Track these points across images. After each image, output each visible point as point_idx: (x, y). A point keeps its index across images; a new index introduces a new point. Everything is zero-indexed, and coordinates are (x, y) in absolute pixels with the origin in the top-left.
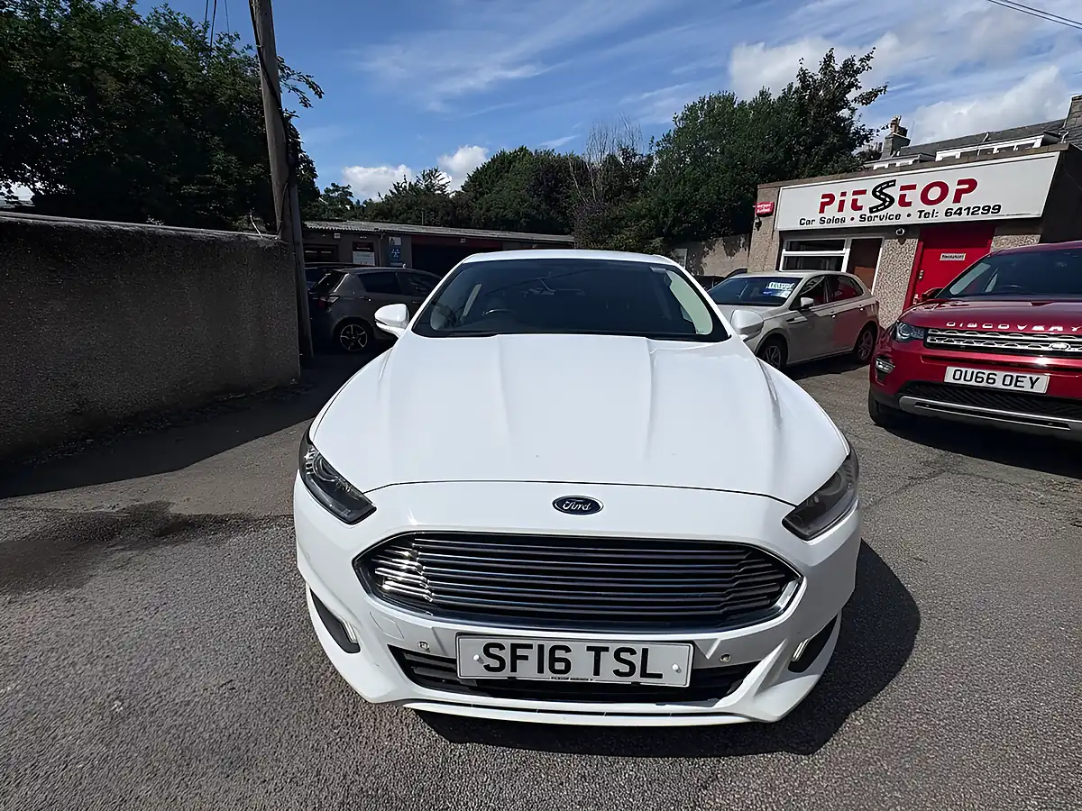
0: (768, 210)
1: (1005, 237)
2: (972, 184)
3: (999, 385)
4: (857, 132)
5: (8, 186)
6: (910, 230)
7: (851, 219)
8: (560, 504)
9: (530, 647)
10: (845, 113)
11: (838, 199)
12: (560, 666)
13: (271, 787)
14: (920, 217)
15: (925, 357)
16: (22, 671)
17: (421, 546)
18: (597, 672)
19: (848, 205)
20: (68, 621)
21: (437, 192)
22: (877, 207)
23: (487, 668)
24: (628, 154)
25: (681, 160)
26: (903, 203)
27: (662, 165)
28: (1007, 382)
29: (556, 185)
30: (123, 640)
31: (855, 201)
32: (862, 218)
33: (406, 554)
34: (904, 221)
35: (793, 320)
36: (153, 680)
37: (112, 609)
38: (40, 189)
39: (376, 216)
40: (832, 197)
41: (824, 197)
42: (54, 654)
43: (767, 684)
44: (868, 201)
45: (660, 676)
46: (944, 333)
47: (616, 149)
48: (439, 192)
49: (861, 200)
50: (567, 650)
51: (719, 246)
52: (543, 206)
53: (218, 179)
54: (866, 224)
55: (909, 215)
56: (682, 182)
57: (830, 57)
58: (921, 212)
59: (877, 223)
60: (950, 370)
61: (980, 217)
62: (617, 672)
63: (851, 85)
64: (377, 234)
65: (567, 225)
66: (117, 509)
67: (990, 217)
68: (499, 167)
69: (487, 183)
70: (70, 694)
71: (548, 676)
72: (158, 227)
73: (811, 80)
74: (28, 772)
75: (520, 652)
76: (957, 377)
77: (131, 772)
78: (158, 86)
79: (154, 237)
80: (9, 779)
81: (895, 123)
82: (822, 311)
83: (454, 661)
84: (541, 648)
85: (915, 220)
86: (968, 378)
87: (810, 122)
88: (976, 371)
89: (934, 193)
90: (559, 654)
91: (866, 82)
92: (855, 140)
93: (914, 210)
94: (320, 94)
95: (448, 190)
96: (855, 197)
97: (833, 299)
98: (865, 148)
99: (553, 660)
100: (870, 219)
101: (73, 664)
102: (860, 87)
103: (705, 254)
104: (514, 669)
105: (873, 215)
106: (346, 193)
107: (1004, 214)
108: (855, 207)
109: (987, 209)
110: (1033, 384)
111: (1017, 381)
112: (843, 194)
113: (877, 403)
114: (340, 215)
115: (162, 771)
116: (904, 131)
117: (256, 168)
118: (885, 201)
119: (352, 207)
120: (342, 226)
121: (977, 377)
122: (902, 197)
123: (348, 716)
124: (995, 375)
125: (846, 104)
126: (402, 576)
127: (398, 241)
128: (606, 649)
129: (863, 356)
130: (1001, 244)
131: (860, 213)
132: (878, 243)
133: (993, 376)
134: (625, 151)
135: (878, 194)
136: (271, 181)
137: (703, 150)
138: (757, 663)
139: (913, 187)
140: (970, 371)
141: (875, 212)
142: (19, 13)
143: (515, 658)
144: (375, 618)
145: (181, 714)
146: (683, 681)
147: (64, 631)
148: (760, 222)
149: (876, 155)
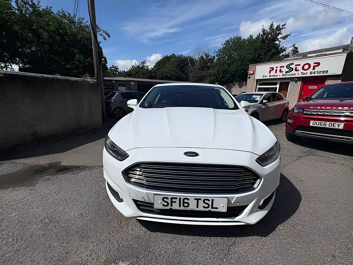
0: (253, 73)
1: (330, 81)
2: (319, 64)
3: (327, 126)
4: (281, 48)
5: (11, 65)
6: (299, 79)
7: (279, 75)
8: (186, 154)
9: (177, 198)
10: (277, 42)
11: (275, 69)
12: (186, 205)
13: (95, 244)
14: (302, 74)
15: (303, 118)
16: (17, 210)
17: (143, 167)
18: (197, 207)
19: (278, 71)
20: (31, 196)
21: (145, 68)
22: (288, 71)
23: (163, 205)
24: (207, 56)
25: (224, 57)
26: (296, 70)
27: (219, 59)
28: (330, 125)
29: (184, 66)
30: (48, 201)
31: (280, 70)
32: (283, 75)
33: (138, 169)
34: (297, 76)
35: (261, 107)
36: (58, 213)
37: (44, 193)
38: (21, 66)
39: (126, 76)
40: (273, 68)
41: (270, 68)
42: (27, 205)
43: (251, 212)
44: (285, 70)
45: (217, 208)
46: (309, 110)
47: (203, 54)
48: (146, 68)
49: (282, 69)
50: (188, 199)
51: (237, 85)
52: (180, 72)
53: (77, 63)
54: (284, 77)
55: (298, 74)
56: (225, 64)
57: (272, 25)
58: (302, 73)
59: (288, 76)
60: (312, 122)
61: (321, 74)
62: (204, 207)
63: (279, 34)
64: (126, 81)
65: (187, 79)
66: (45, 164)
67: (325, 74)
68: (166, 60)
69: (162, 65)
70: (32, 217)
71: (182, 208)
72: (59, 77)
73: (266, 32)
74: (20, 238)
75: (173, 200)
76: (314, 124)
77: (52, 239)
78: (59, 34)
79: (58, 79)
80: (14, 241)
81: (294, 45)
82: (270, 105)
83: (153, 204)
84: (180, 199)
85: (300, 75)
86: (317, 124)
87: (266, 45)
88: (320, 122)
89: (306, 67)
90: (186, 201)
91: (284, 33)
92: (281, 51)
93: (300, 72)
94: (109, 37)
95: (149, 67)
96: (281, 68)
97: (274, 101)
98: (284, 53)
99: (184, 203)
100: (285, 75)
101: (33, 208)
102: (282, 34)
103: (232, 87)
104: (171, 206)
105: (286, 74)
106: (117, 68)
107: (329, 74)
108: (281, 71)
109: (324, 72)
110: (339, 126)
111: (333, 125)
112: (277, 67)
113: (288, 133)
114: (115, 75)
115: (61, 239)
116: (297, 48)
117: (89, 59)
118: (290, 69)
119: (118, 73)
120: (115, 79)
121: (320, 124)
122: (296, 68)
123: (119, 224)
124: (326, 123)
125: (278, 40)
126: (137, 177)
127: (133, 83)
128: (200, 199)
129: (284, 120)
130: (329, 82)
131: (282, 73)
132: (288, 83)
133: (326, 124)
134: (206, 55)
135: (288, 67)
136: (94, 63)
137: (231, 54)
138: (248, 205)
139: (299, 65)
140: (318, 122)
141: (287, 73)
142: (17, 12)
143: (172, 202)
144: (128, 190)
145: (67, 223)
146: (224, 210)
147: (29, 199)
148: (250, 76)
149: (288, 56)
